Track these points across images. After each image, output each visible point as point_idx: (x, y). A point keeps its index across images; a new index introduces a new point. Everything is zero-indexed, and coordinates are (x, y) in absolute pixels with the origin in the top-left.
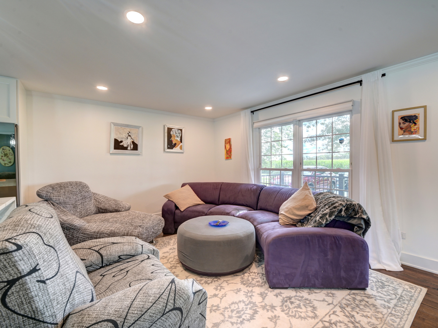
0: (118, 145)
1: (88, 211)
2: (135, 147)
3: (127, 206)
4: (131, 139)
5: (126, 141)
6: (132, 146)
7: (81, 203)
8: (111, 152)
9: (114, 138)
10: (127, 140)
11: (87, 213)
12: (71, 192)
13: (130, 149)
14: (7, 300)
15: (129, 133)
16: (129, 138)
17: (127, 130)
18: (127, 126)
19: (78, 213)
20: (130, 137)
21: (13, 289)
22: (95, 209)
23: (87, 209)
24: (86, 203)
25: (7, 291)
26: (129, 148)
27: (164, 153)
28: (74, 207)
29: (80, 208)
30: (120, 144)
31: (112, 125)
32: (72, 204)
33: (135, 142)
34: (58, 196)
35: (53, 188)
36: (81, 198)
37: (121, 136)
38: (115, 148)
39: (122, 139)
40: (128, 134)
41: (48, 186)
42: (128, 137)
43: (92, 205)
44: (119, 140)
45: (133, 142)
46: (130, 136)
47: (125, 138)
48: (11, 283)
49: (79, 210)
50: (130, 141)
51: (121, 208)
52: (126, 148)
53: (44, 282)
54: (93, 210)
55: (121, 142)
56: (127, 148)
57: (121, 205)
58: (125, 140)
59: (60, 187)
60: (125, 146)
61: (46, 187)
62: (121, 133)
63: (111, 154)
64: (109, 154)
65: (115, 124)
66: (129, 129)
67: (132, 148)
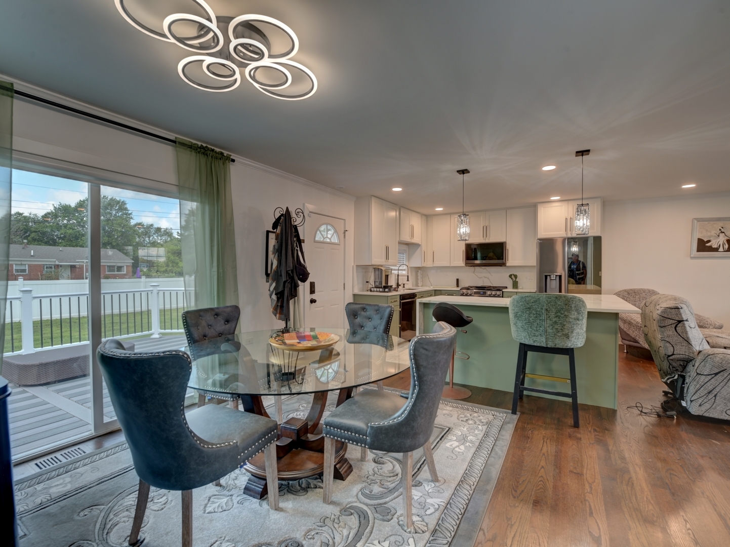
0: (703, 246)
3: (718, 324)
4: (724, 237)
5: (716, 240)
6: (726, 246)
8: (692, 256)
9: (697, 237)
10: (718, 238)
13: (723, 250)
14: (677, 329)
15: (722, 229)
16: (723, 235)
17: (719, 225)
18: (719, 219)
20: (723, 234)
21: (680, 325)
25: (677, 325)
26: (721, 249)
30: (707, 245)
31: (696, 221)
35: (629, 294)
37: (709, 234)
38: (699, 250)
39: (710, 237)
40: (720, 230)
41: (623, 290)
42: (721, 234)
44: (705, 240)
46: (724, 232)
47: (715, 236)
48: (680, 322)
50: (723, 239)
51: (707, 324)
52: (716, 250)
53: (691, 328)
55: (709, 241)
56: (719, 249)
57: (707, 322)
58: (714, 239)
59: (635, 293)
60: (715, 246)
61: (621, 291)
62: (709, 230)
63: (692, 258)
64: (689, 258)
65: (699, 220)
66: (722, 225)
67: (727, 248)
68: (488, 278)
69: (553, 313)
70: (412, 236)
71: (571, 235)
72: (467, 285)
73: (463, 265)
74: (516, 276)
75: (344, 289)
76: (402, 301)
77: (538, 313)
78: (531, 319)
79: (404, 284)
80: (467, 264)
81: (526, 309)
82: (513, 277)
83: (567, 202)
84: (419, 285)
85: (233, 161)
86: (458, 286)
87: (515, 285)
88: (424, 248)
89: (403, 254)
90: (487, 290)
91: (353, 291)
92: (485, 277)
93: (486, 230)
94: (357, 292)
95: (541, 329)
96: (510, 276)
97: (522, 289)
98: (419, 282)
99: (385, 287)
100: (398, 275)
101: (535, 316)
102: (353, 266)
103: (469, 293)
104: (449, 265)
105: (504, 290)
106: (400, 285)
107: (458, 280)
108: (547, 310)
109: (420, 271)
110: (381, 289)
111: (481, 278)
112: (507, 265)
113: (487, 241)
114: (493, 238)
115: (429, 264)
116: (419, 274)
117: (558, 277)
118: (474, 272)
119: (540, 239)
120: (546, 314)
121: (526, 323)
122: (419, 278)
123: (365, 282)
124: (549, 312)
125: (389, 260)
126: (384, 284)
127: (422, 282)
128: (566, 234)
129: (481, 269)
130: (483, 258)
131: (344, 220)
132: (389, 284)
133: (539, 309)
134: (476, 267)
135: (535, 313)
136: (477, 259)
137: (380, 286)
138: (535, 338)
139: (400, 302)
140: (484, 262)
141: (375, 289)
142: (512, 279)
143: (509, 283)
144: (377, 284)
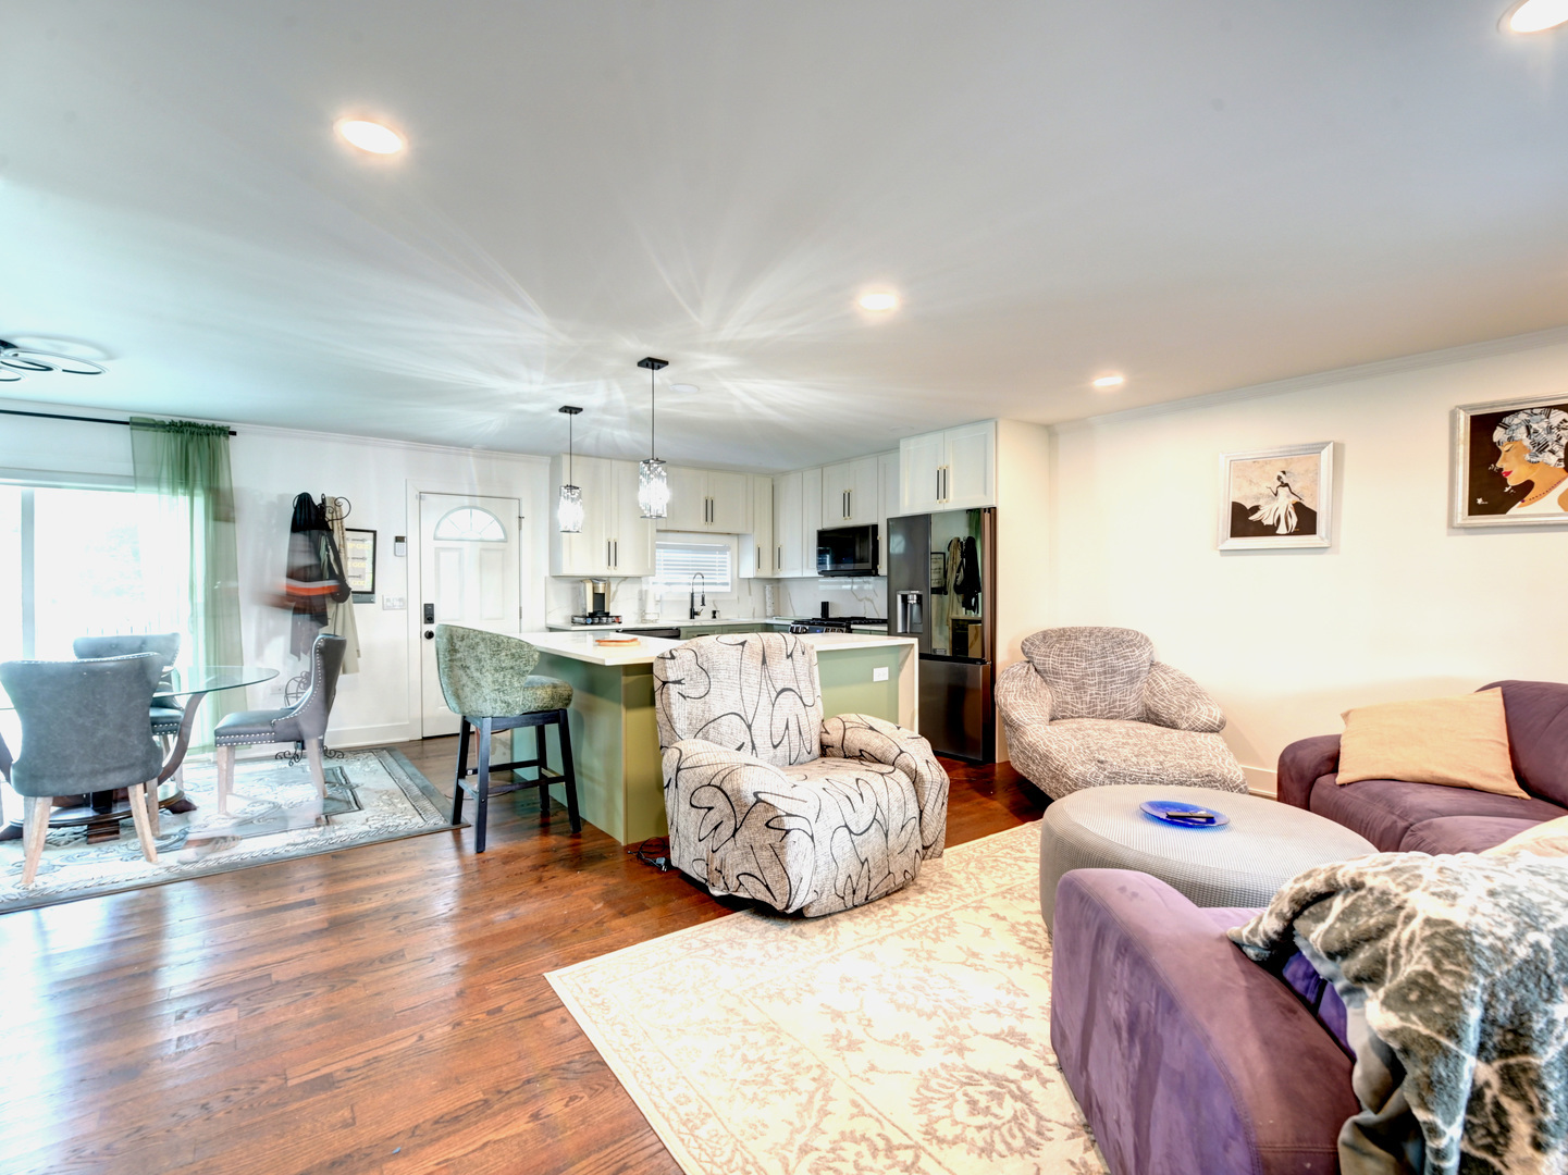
0: (1244, 522)
1: (1115, 707)
2: (1306, 521)
4: (1288, 497)
5: (1270, 506)
6: (1293, 521)
7: (1100, 683)
8: (1221, 547)
9: (1232, 500)
10: (1274, 499)
11: (1110, 712)
12: (1079, 652)
13: (1286, 532)
15: (1283, 476)
16: (1283, 491)
18: (1277, 452)
19: (1084, 706)
20: (1287, 489)
22: (1140, 708)
23: (1114, 701)
24: (1114, 686)
26: (1282, 529)
27: (1449, 535)
28: (1076, 689)
29: (1091, 695)
30: (1250, 518)
31: (1225, 460)
32: (1073, 680)
33: (1307, 503)
34: (1045, 656)
36: (1101, 670)
37: (1256, 491)
39: (1258, 499)
40: (1279, 478)
42: (1280, 489)
43: (1133, 695)
44: (1248, 506)
45: (1299, 508)
46: (1287, 485)
47: (1269, 496)
49: (1088, 699)
50: (1286, 503)
52: (1271, 531)
54: (1134, 710)
55: (1256, 509)
56: (1277, 528)
58: (1267, 503)
60: (1268, 521)
62: (1254, 481)
63: (1221, 553)
64: (1216, 553)
66: (1283, 463)
67: (1294, 525)
70: (708, 518)
73: (817, 573)
75: (521, 617)
80: (820, 573)
84: (768, 614)
85: (234, 433)
93: (847, 499)
98: (767, 607)
102: (546, 578)
104: (801, 575)
106: (697, 614)
107: (825, 605)
109: (767, 587)
112: (881, 572)
113: (849, 522)
114: (859, 518)
119: (889, 520)
122: (767, 599)
127: (775, 607)
128: (938, 505)
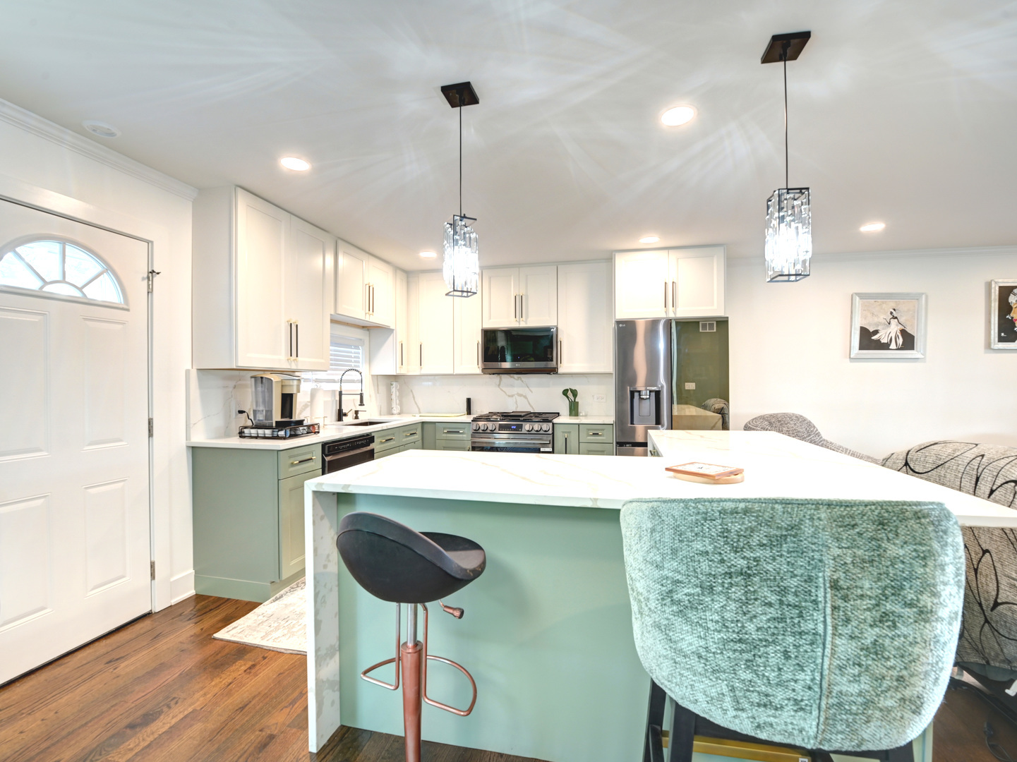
4: (897, 325)
5: (885, 331)
6: (900, 341)
8: (852, 356)
9: (859, 326)
10: (888, 326)
13: (895, 348)
15: (894, 312)
16: (894, 322)
20: (896, 320)
26: (893, 346)
27: (987, 353)
30: (873, 338)
31: (858, 298)
33: (909, 332)
35: (771, 424)
37: (876, 320)
38: (862, 347)
40: (891, 313)
41: (760, 417)
42: (892, 320)
46: (896, 318)
47: (885, 324)
50: (896, 329)
55: (876, 332)
56: (890, 345)
58: (883, 329)
60: (884, 341)
61: (756, 418)
62: (875, 313)
63: (852, 359)
64: (848, 359)
65: (863, 296)
66: (894, 304)
67: (901, 344)
68: (525, 397)
69: (867, 603)
70: (371, 307)
71: (675, 314)
72: (486, 412)
73: (479, 371)
74: (575, 393)
75: (151, 434)
76: (327, 459)
77: (791, 598)
78: (751, 627)
79: (357, 412)
80: (485, 371)
81: (730, 575)
82: (570, 394)
83: (667, 251)
84: (395, 412)
86: (469, 412)
87: (574, 409)
88: (400, 335)
89: (357, 347)
90: (524, 421)
91: (188, 437)
92: (520, 395)
93: (520, 304)
94: (201, 438)
95: (801, 676)
96: (565, 393)
97: (586, 416)
98: (394, 405)
99: (280, 425)
100: (341, 394)
101: (773, 612)
102: (188, 372)
103: (490, 428)
104: (451, 372)
105: (555, 421)
106: (345, 415)
107: (469, 401)
108: (835, 586)
109: (394, 384)
110: (268, 432)
111: (512, 396)
112: (560, 371)
113: (523, 325)
114: (534, 320)
115: (411, 369)
116: (394, 390)
117: (653, 394)
118: (499, 385)
119: (618, 322)
120: (834, 608)
121: (725, 642)
122: (393, 397)
123: (234, 412)
124: (845, 598)
125: (299, 358)
126: (277, 416)
127: (401, 404)
128: (666, 312)
129: (512, 379)
130: (514, 359)
131: (148, 242)
132: (296, 417)
133: (794, 582)
134: (503, 376)
135: (773, 598)
136: (504, 360)
137: (267, 422)
138: (764, 716)
139: (323, 460)
140: (518, 365)
141: (254, 432)
142: (568, 397)
143: (562, 406)
144: (261, 417)
